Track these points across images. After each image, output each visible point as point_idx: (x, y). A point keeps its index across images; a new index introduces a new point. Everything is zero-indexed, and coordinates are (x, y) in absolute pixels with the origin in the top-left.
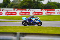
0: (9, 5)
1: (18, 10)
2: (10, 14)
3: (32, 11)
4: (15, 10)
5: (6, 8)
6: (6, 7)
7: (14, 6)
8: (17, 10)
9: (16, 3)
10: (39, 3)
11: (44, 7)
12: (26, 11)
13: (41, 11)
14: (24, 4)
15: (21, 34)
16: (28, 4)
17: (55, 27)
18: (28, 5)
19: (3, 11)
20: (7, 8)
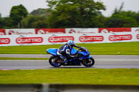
0: (25, 20)
1: (45, 31)
2: (26, 41)
3: (79, 32)
4: (38, 32)
5: (17, 28)
6: (19, 25)
7: (36, 23)
8: (43, 32)
9: (42, 16)
10: (95, 14)
11: (106, 24)
12: (64, 33)
13: (100, 32)
14: (60, 18)
15: (51, 86)
16: (69, 17)
17: (132, 69)
18: (68, 19)
19: (10, 34)
20: (21, 28)
